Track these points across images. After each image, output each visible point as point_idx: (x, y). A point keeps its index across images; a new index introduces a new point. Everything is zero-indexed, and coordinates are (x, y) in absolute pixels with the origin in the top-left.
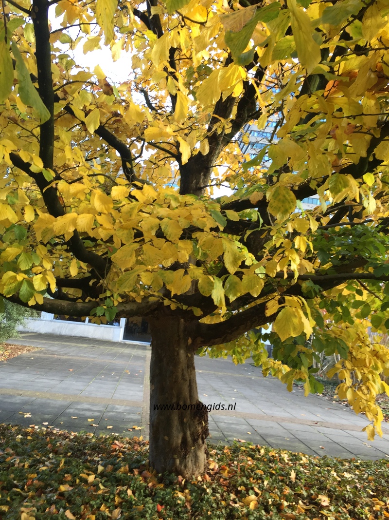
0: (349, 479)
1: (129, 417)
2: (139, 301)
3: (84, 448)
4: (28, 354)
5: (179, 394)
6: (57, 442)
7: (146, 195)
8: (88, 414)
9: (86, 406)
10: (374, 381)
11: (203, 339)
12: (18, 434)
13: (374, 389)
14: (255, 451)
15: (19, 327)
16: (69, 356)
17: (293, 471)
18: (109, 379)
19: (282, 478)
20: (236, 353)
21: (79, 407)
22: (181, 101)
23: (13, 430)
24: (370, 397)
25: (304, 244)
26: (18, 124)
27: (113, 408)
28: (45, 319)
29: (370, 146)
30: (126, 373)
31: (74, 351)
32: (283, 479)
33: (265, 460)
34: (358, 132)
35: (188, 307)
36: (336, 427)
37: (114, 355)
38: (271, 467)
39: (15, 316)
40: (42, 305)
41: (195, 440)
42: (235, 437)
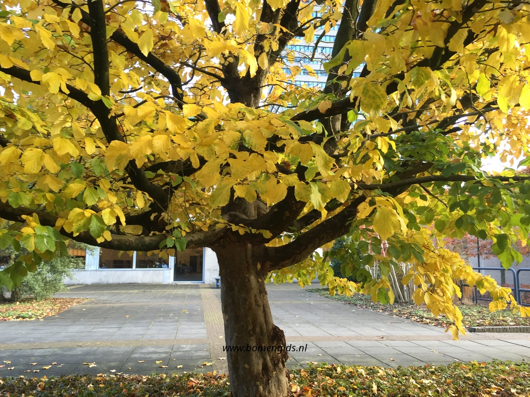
0: (429, 385)
1: (197, 354)
2: (205, 229)
3: (161, 389)
4: (79, 306)
5: (255, 321)
6: (131, 386)
7: (218, 111)
8: (154, 356)
9: (151, 349)
10: (447, 283)
11: (272, 263)
12: (88, 384)
13: (448, 290)
14: (332, 371)
15: (66, 280)
16: (122, 303)
17: (374, 383)
18: (168, 320)
19: (365, 391)
20: (302, 275)
21: (144, 351)
22: (241, 12)
23: (83, 379)
24: (447, 299)
25: (385, 144)
26: (68, 52)
27: (179, 347)
28: (90, 269)
29: (447, 35)
30: (184, 313)
31: (125, 298)
32: (366, 393)
33: (344, 377)
34: (438, 21)
35: (257, 230)
36: (402, 339)
37: (168, 297)
38: (351, 383)
39: (60, 268)
40: (110, 241)
41: (275, 365)
42: (307, 360)
